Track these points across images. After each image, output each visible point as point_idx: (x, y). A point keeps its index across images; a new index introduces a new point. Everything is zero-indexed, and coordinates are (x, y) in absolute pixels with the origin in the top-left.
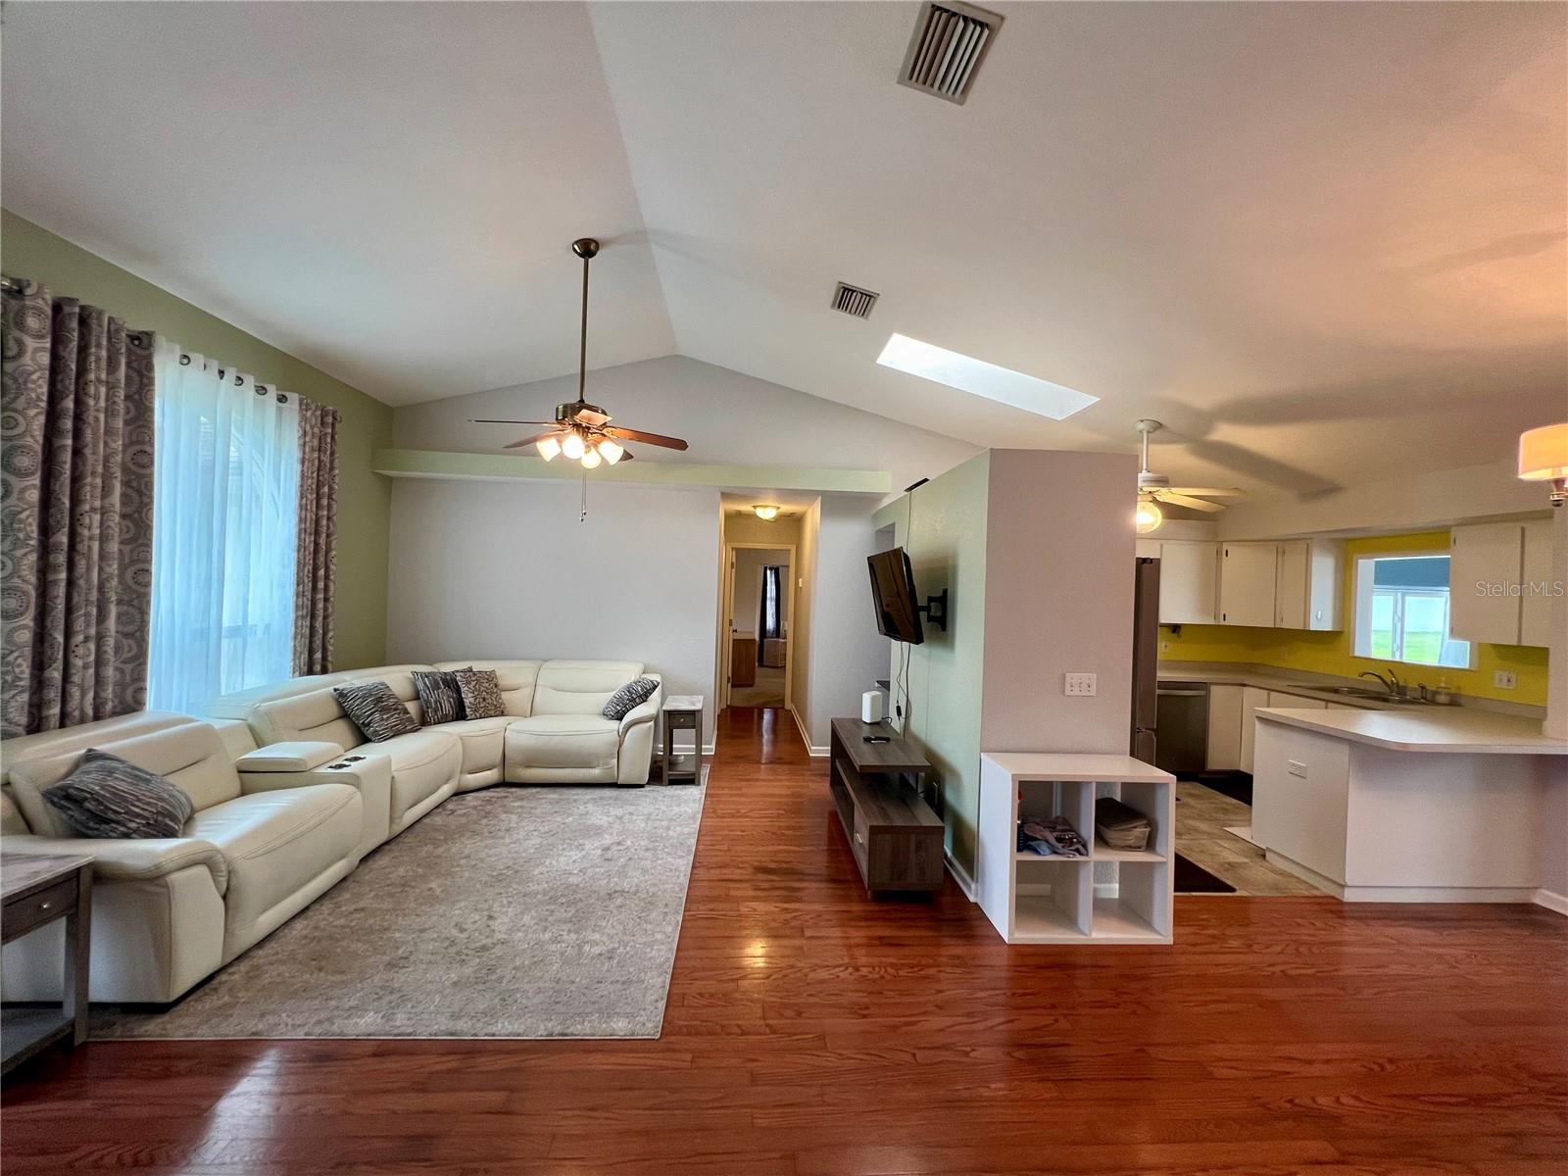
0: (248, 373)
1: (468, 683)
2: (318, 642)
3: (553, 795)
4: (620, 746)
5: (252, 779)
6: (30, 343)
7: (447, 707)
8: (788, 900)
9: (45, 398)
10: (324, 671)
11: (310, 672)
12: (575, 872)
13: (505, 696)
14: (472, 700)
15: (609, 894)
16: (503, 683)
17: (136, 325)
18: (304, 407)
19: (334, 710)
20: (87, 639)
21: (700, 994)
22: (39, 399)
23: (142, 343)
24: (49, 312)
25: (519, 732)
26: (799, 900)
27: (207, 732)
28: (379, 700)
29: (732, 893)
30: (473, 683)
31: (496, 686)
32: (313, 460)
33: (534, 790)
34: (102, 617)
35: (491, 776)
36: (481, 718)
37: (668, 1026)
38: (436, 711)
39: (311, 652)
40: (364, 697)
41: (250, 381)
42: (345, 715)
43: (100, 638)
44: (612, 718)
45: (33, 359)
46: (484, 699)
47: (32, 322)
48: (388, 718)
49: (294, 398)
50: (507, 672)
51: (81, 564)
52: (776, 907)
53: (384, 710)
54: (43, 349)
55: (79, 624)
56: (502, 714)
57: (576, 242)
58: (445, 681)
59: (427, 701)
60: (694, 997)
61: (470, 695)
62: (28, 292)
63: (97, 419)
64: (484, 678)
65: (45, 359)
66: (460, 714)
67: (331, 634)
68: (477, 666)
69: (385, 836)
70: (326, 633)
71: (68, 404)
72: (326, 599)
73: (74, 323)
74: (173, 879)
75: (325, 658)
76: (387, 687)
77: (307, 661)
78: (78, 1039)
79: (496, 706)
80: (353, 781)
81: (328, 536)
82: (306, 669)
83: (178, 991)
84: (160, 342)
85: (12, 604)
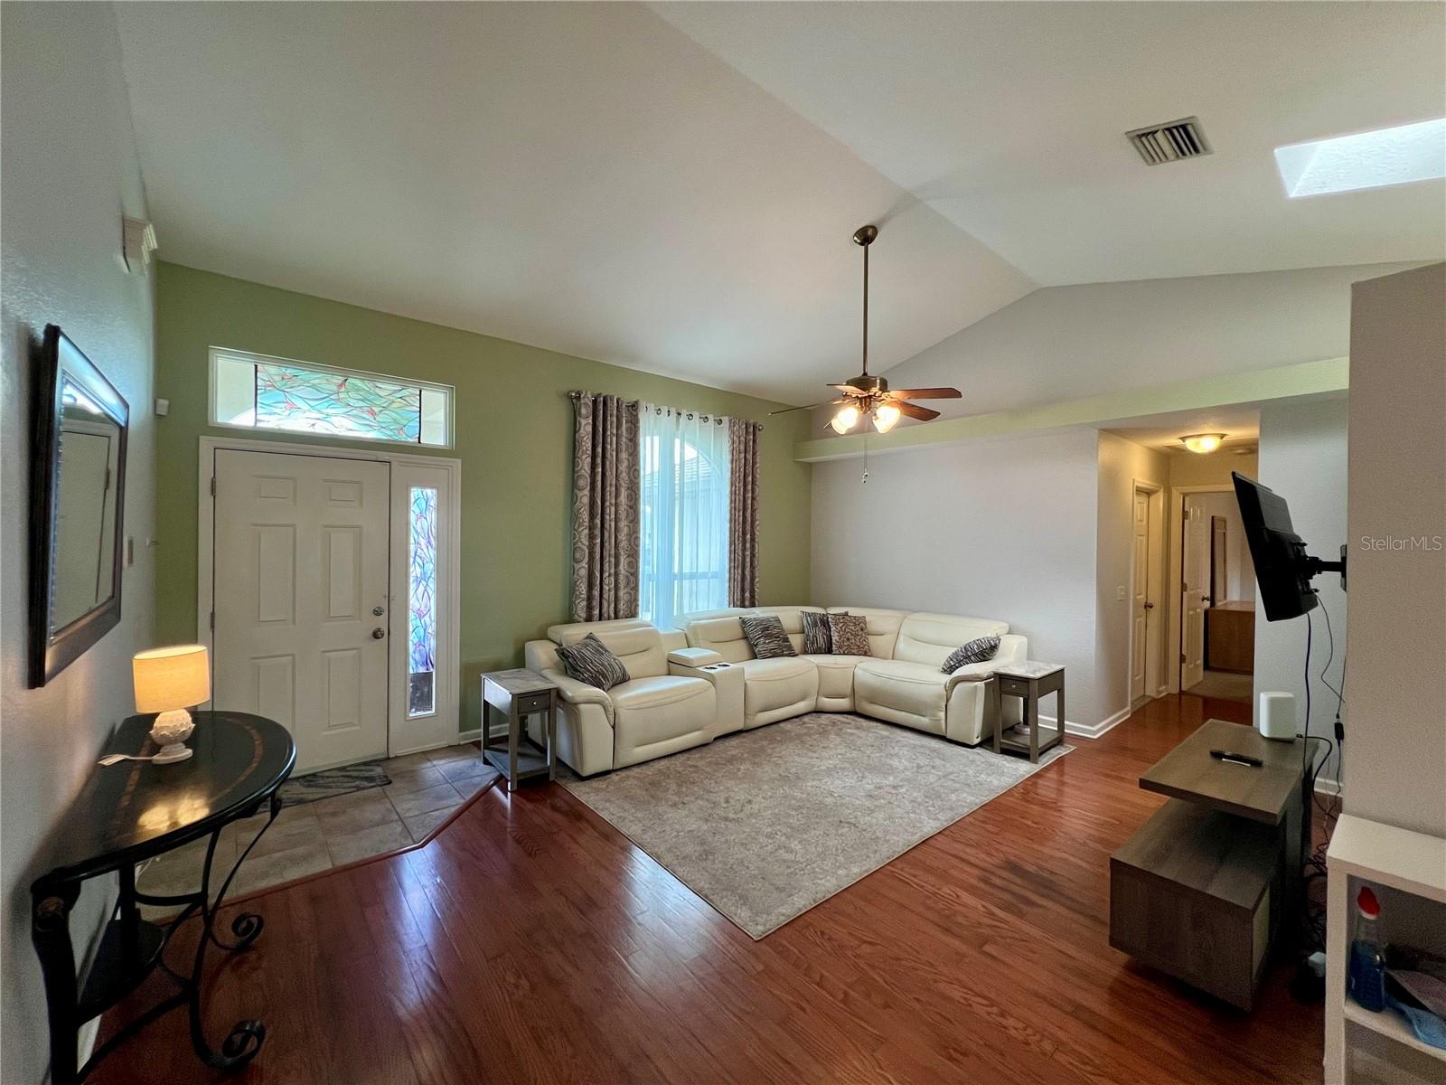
0: (698, 411)
1: (836, 624)
2: (747, 585)
3: (884, 731)
4: (947, 701)
5: (675, 666)
6: (583, 422)
7: (821, 642)
8: (1007, 907)
9: (590, 449)
10: (753, 605)
11: (743, 606)
12: (836, 795)
13: (871, 638)
14: (837, 638)
15: (841, 822)
16: (872, 627)
17: (629, 398)
18: (732, 425)
19: (739, 633)
20: (610, 575)
21: (822, 933)
22: (587, 450)
23: (634, 407)
24: (591, 404)
25: (866, 670)
27: (654, 634)
28: (767, 628)
29: (953, 871)
30: (840, 625)
31: (862, 629)
32: (740, 460)
33: (874, 724)
34: (617, 565)
35: (844, 703)
36: (844, 654)
37: (770, 938)
38: (813, 643)
39: (743, 591)
40: (757, 625)
41: (696, 415)
42: (746, 638)
43: (616, 574)
44: (944, 671)
45: (584, 430)
46: (848, 639)
47: (584, 411)
48: (770, 643)
49: (725, 419)
50: (876, 619)
51: (606, 534)
52: (983, 906)
53: (766, 637)
54: (588, 424)
55: (606, 566)
56: (865, 654)
57: (855, 235)
58: (821, 621)
59: (808, 635)
60: (816, 932)
61: (836, 634)
62: (582, 396)
63: (612, 455)
64: (850, 622)
65: (589, 429)
66: (829, 651)
67: (757, 580)
68: (853, 612)
69: (740, 725)
70: (753, 579)
71: (599, 450)
72: (753, 555)
73: (601, 406)
74: (582, 707)
75: (752, 596)
76: (778, 620)
77: (739, 597)
78: (552, 778)
79: (859, 646)
80: (711, 679)
81: (753, 511)
82: (739, 603)
83: (587, 771)
84: (643, 404)
85: (578, 555)
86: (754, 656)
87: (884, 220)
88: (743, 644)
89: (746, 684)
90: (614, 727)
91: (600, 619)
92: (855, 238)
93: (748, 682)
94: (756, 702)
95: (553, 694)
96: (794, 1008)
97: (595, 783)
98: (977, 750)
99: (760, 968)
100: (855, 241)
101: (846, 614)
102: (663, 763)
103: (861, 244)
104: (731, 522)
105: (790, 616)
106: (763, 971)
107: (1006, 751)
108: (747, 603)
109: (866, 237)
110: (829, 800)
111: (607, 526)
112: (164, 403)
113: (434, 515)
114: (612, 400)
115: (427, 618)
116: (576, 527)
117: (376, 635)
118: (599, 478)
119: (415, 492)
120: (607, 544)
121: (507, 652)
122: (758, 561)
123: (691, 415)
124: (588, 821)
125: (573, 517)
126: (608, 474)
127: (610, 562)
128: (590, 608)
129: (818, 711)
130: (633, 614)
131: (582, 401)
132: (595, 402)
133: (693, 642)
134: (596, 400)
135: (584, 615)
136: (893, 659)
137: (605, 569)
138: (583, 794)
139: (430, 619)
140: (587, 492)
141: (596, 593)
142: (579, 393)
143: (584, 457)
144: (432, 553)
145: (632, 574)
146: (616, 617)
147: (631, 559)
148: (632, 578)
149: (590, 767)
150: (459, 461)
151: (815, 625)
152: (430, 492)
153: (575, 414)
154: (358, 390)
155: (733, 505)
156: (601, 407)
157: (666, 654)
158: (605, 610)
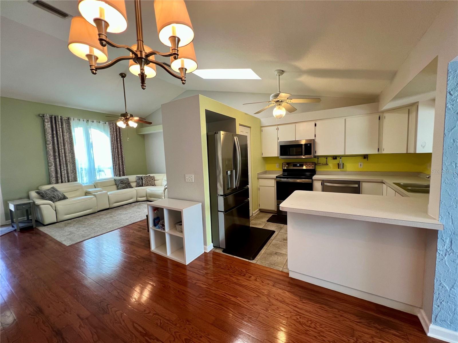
1: (144, 178)
6: (46, 124)
7: (141, 183)
9: (51, 132)
13: (156, 182)
14: (145, 182)
16: (155, 179)
18: (110, 124)
19: (114, 183)
20: (64, 170)
23: (69, 119)
24: (49, 118)
27: (82, 185)
30: (146, 179)
32: (114, 134)
34: (67, 167)
35: (144, 199)
36: (146, 186)
38: (138, 184)
41: (95, 121)
43: (67, 169)
45: (48, 126)
46: (148, 182)
48: (123, 185)
49: (107, 122)
50: (157, 176)
51: (61, 158)
57: (119, 75)
58: (141, 178)
59: (137, 182)
63: (60, 134)
64: (150, 178)
66: (142, 186)
71: (55, 132)
74: (41, 206)
75: (123, 172)
76: (128, 179)
77: (118, 174)
78: (34, 227)
79: (151, 184)
80: (95, 196)
83: (46, 223)
84: (72, 119)
85: (50, 165)
86: (118, 189)
88: (115, 186)
89: (109, 196)
91: (62, 183)
94: (113, 200)
95: (32, 204)
97: (49, 226)
104: (112, 152)
105: (133, 178)
108: (121, 175)
109: (123, 76)
111: (61, 155)
114: (58, 116)
116: (48, 156)
118: (56, 141)
120: (61, 161)
121: (25, 195)
123: (93, 121)
125: (47, 153)
126: (59, 140)
127: (63, 166)
128: (57, 180)
129: (137, 202)
130: (75, 180)
131: (45, 117)
132: (51, 118)
133: (96, 187)
134: (51, 117)
135: (55, 182)
136: (161, 186)
137: (62, 168)
138: (44, 229)
140: (51, 145)
141: (59, 175)
142: (44, 115)
143: (48, 135)
145: (74, 169)
146: (69, 181)
147: (73, 165)
151: (139, 179)
153: (44, 121)
155: (113, 147)
156: (53, 119)
157: (85, 191)
158: (63, 179)
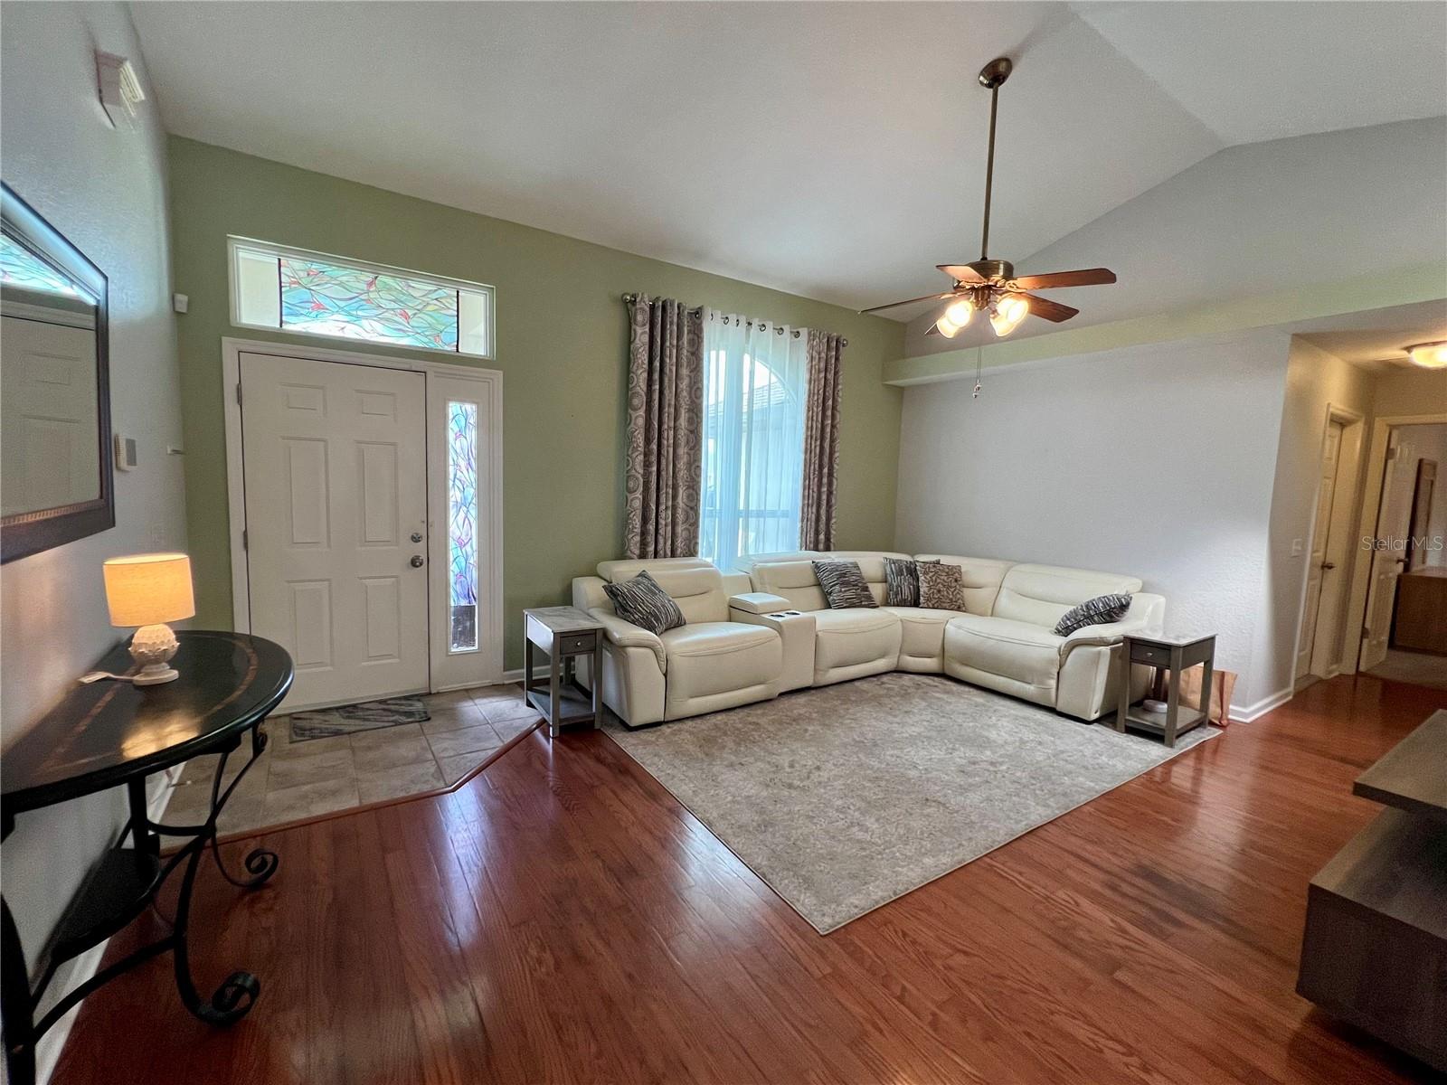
0: (770, 320)
1: (925, 573)
2: (822, 526)
3: (980, 698)
4: (1061, 667)
5: (736, 612)
6: (639, 330)
7: (907, 592)
8: (1145, 925)
9: (646, 362)
10: (828, 549)
11: (816, 549)
12: (921, 768)
13: (967, 592)
14: (926, 589)
15: (927, 800)
16: (967, 579)
17: (691, 305)
18: (811, 337)
19: (812, 580)
20: (667, 508)
21: (905, 935)
22: (643, 363)
23: (697, 314)
24: (648, 309)
25: (959, 628)
26: (1163, 936)
27: (714, 576)
28: (843, 575)
29: (1069, 872)
30: (931, 574)
31: (956, 581)
32: (819, 380)
33: (967, 689)
34: (674, 497)
35: (931, 664)
36: (934, 608)
37: (841, 934)
38: (897, 594)
39: (817, 533)
40: (832, 571)
41: (770, 325)
42: (818, 584)
43: (674, 508)
44: (1058, 632)
45: (640, 340)
46: (939, 591)
47: (639, 318)
48: (845, 591)
49: (804, 332)
50: (972, 568)
51: (664, 462)
52: (1112, 921)
53: (844, 584)
54: (645, 332)
55: (663, 498)
56: (959, 609)
58: (908, 569)
59: (891, 585)
60: (896, 932)
61: (925, 584)
62: (638, 300)
63: (671, 370)
64: (943, 571)
65: (646, 338)
66: (915, 604)
67: (833, 521)
68: (946, 560)
69: (809, 682)
70: (829, 519)
71: (657, 364)
72: (830, 493)
73: (659, 312)
74: (631, 650)
75: (828, 539)
76: (856, 566)
77: (812, 539)
78: (597, 726)
79: (951, 600)
80: (779, 628)
81: (832, 441)
82: (812, 546)
83: (635, 722)
84: (707, 312)
85: (631, 484)
86: (828, 606)
87: (1022, 49)
88: (815, 591)
89: (817, 636)
90: (665, 675)
91: (655, 557)
92: (982, 78)
93: (820, 634)
94: (830, 655)
95: (599, 635)
96: (869, 1027)
97: (643, 735)
98: (1095, 727)
99: (828, 970)
100: (981, 83)
101: (938, 562)
102: (719, 717)
103: (989, 86)
104: (806, 453)
105: (871, 563)
106: (829, 974)
107: (1131, 730)
108: (821, 546)
109: (996, 75)
110: (913, 773)
111: (664, 452)
112: (182, 299)
113: (474, 433)
114: (672, 305)
115: (468, 548)
116: (630, 453)
117: (415, 563)
118: (656, 396)
119: (453, 408)
120: (663, 473)
121: (556, 588)
122: (836, 499)
123: (764, 325)
124: (634, 778)
125: (627, 440)
126: (666, 392)
127: (667, 493)
128: (644, 544)
129: (899, 671)
130: (691, 552)
131: (638, 306)
132: (653, 308)
133: (758, 586)
134: (654, 305)
135: (637, 552)
136: (992, 615)
137: (661, 501)
138: (630, 745)
139: (472, 548)
140: (642, 412)
141: (651, 527)
142: (634, 296)
143: (639, 372)
144: (473, 476)
145: (692, 508)
146: (673, 555)
147: (691, 491)
148: (691, 512)
149: (640, 715)
150: (500, 373)
151: (900, 573)
152: (470, 408)
153: (630, 322)
154: (389, 289)
155: (809, 433)
157: (728, 598)
158: (661, 545)
